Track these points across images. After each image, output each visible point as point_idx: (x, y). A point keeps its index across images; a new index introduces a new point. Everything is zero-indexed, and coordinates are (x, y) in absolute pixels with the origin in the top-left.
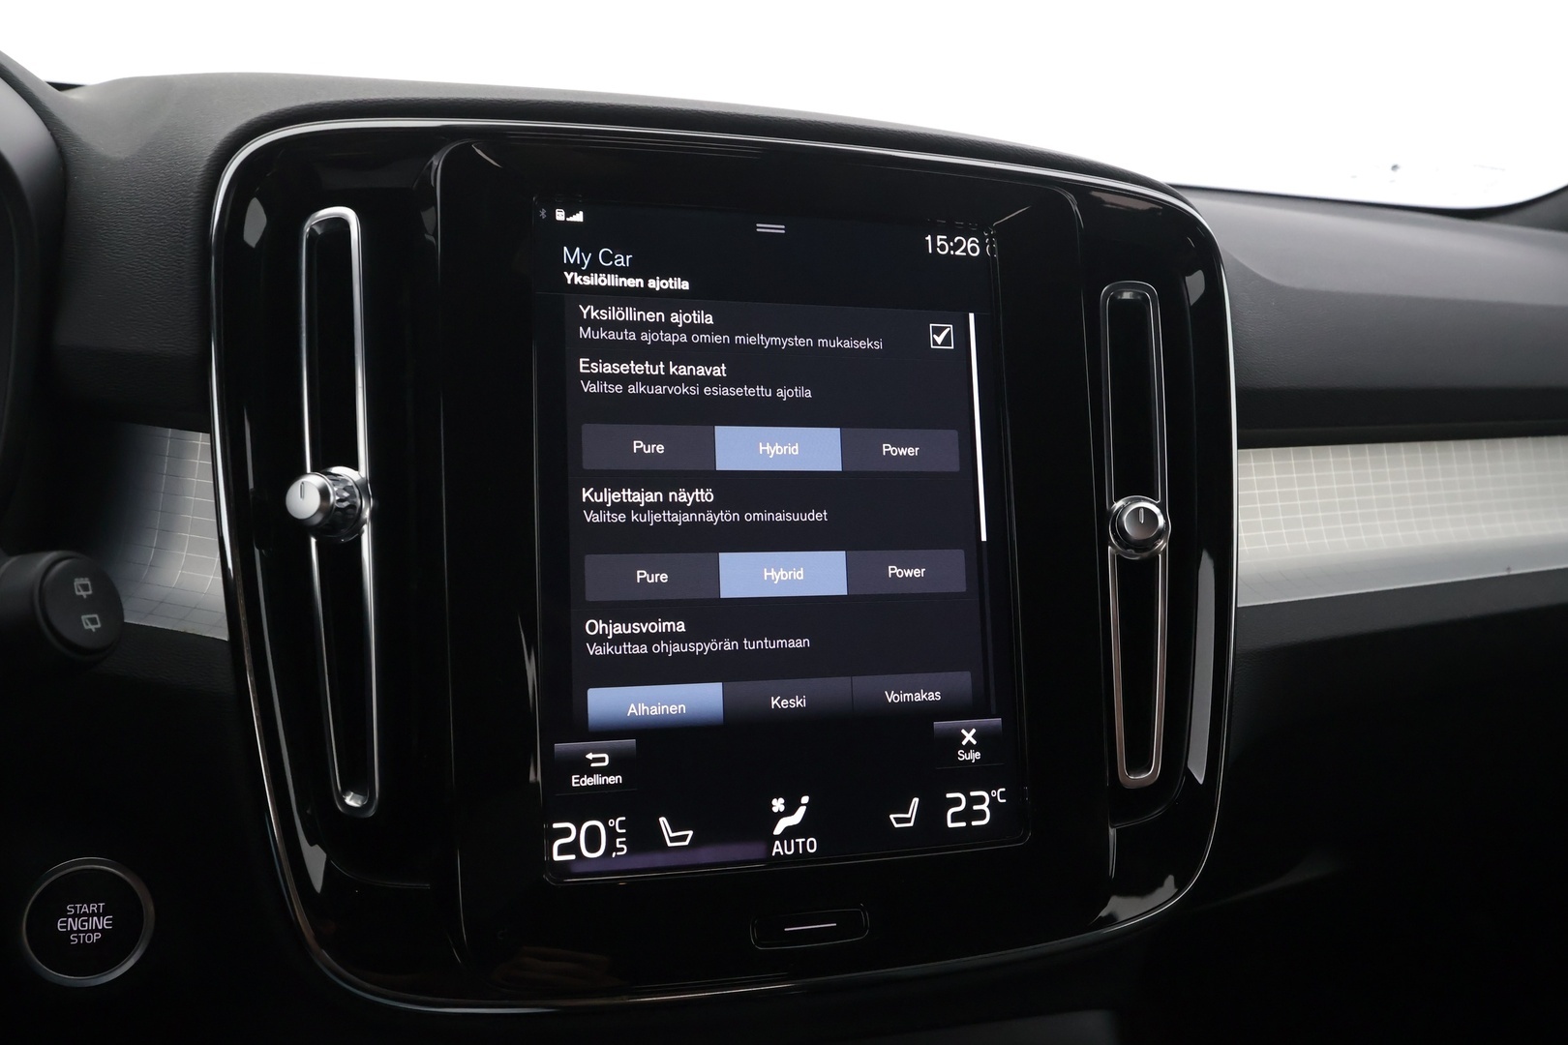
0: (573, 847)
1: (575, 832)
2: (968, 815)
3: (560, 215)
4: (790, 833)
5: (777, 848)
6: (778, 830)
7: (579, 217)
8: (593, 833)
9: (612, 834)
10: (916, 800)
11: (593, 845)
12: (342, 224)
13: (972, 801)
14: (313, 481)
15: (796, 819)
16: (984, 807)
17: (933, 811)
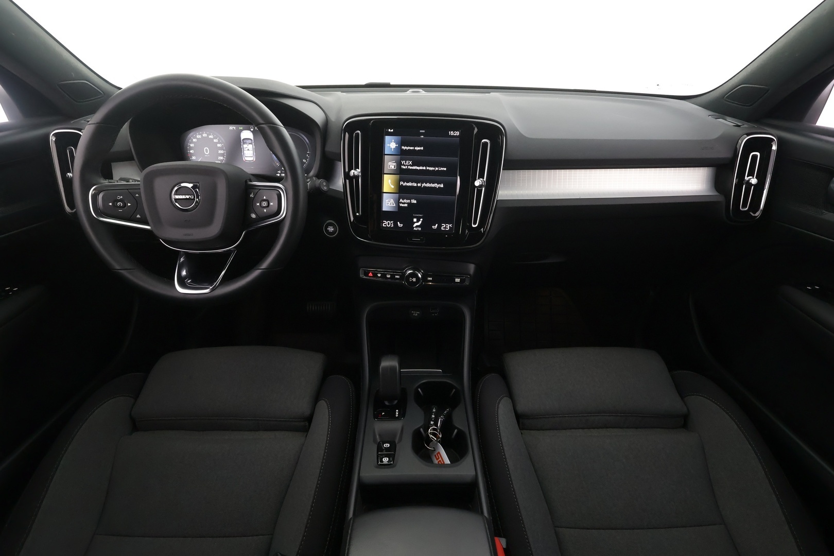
0: (386, 225)
1: (386, 223)
2: (445, 228)
3: (389, 130)
4: (417, 226)
5: (415, 229)
6: (414, 226)
7: (392, 131)
8: (389, 223)
9: (391, 223)
10: (437, 225)
11: (389, 225)
12: (358, 133)
13: (446, 226)
14: (353, 171)
15: (419, 224)
16: (448, 227)
17: (440, 226)
